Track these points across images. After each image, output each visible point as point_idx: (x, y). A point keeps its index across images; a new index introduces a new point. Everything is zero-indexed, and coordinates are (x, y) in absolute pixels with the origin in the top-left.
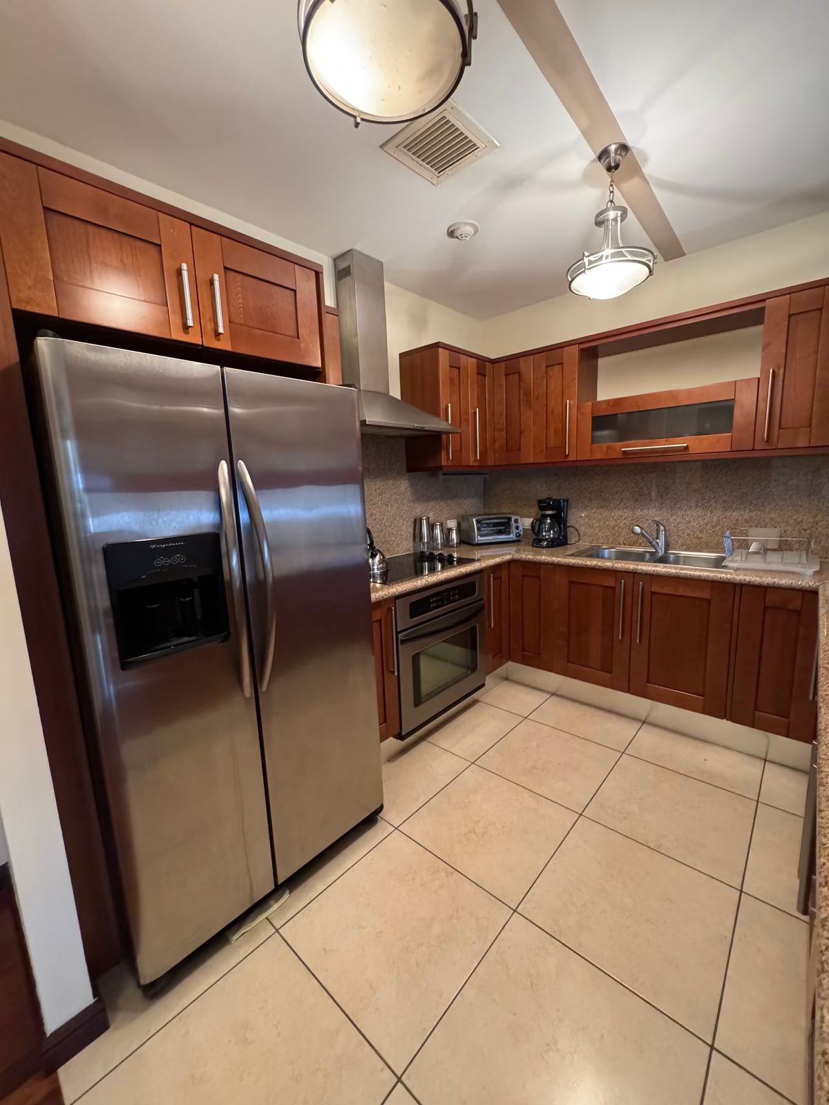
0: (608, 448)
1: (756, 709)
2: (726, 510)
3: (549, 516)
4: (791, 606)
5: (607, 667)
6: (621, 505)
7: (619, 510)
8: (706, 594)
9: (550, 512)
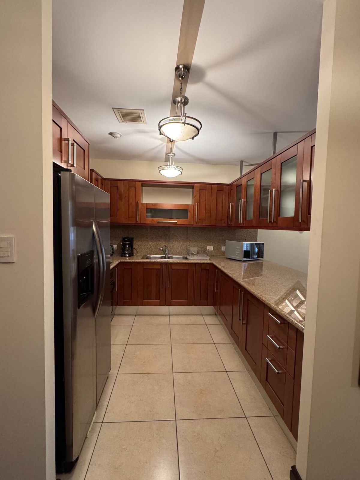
0: (152, 220)
1: (200, 300)
2: (183, 242)
3: (128, 244)
4: (207, 269)
5: (158, 298)
6: (152, 240)
7: (151, 242)
8: (187, 268)
9: (128, 243)
